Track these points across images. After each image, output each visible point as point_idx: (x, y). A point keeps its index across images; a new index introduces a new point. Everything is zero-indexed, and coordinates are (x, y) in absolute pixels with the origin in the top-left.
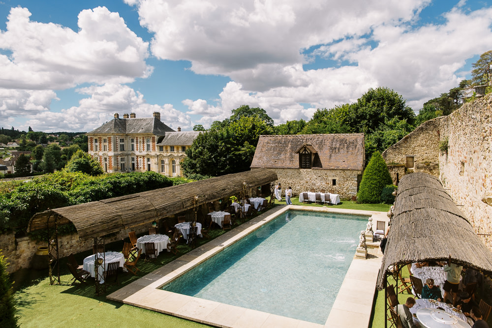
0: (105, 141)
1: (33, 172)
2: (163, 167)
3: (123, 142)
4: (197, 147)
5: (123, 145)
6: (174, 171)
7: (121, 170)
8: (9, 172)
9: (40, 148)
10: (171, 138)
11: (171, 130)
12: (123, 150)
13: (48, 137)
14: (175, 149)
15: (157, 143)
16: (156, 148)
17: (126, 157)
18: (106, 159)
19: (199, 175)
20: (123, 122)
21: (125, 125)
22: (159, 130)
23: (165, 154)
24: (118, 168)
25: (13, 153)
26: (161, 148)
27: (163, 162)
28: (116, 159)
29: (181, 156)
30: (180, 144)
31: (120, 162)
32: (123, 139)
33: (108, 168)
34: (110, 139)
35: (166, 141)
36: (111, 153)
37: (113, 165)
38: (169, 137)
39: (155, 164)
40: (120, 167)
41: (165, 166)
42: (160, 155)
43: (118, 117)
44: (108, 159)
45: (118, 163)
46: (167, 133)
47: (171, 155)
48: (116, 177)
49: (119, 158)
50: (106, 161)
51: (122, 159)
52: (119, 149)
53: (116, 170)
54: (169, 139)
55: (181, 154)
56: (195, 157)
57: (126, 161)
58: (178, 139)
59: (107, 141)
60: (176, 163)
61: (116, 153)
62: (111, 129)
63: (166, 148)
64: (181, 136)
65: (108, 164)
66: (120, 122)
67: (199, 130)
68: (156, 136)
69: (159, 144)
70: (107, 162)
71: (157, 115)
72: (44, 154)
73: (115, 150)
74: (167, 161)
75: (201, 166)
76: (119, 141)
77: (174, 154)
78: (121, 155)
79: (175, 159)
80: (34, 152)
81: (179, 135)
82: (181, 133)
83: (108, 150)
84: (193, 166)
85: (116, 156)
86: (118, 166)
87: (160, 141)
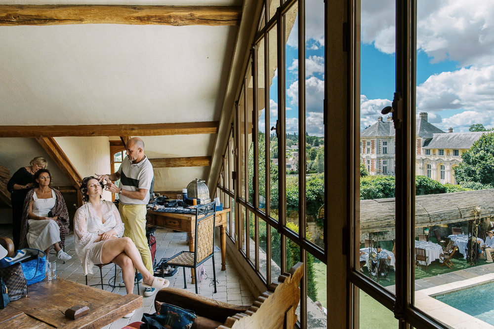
0: (368, 144)
1: (309, 171)
2: (429, 172)
3: (386, 145)
4: (478, 151)
5: (386, 148)
6: (442, 177)
7: (384, 172)
8: (292, 170)
9: (313, 150)
10: (440, 141)
11: (440, 131)
12: (386, 152)
13: (319, 141)
14: (445, 152)
15: (423, 146)
16: (422, 151)
17: (388, 160)
18: (369, 161)
19: (478, 184)
20: (386, 125)
21: (389, 127)
22: (426, 132)
23: (432, 159)
24: (380, 171)
25: (295, 154)
26: (428, 152)
27: (429, 166)
28: (379, 162)
29: (452, 161)
30: (450, 147)
31: (382, 165)
32: (386, 142)
33: (370, 170)
34: (373, 141)
35: (433, 144)
36: (374, 156)
37: (375, 167)
38: (438, 139)
39: (420, 168)
40: (382, 170)
41: (432, 171)
42: (426, 159)
43: (382, 120)
44: (370, 162)
45: (380, 166)
46: (435, 135)
47: (440, 159)
48: (386, 179)
49: (382, 161)
50: (369, 163)
51: (385, 163)
52: (382, 151)
53: (378, 173)
54: (438, 141)
55: (452, 159)
56: (474, 163)
57: (388, 164)
58: (449, 142)
59: (371, 144)
60: (445, 168)
61: (379, 156)
62: (374, 133)
63: (434, 151)
64: (454, 137)
65: (370, 167)
66: (383, 125)
67: (477, 130)
68: (422, 139)
69: (426, 147)
70: (370, 165)
71: (423, 115)
72: (317, 155)
73: (378, 153)
74: (433, 166)
75: (482, 173)
76: (382, 143)
77: (443, 159)
78: (384, 158)
79: (445, 164)
80: (309, 153)
81: (451, 137)
82: (453, 134)
83: (371, 153)
84: (470, 173)
85: (379, 159)
86: (380, 169)
87: (426, 143)
